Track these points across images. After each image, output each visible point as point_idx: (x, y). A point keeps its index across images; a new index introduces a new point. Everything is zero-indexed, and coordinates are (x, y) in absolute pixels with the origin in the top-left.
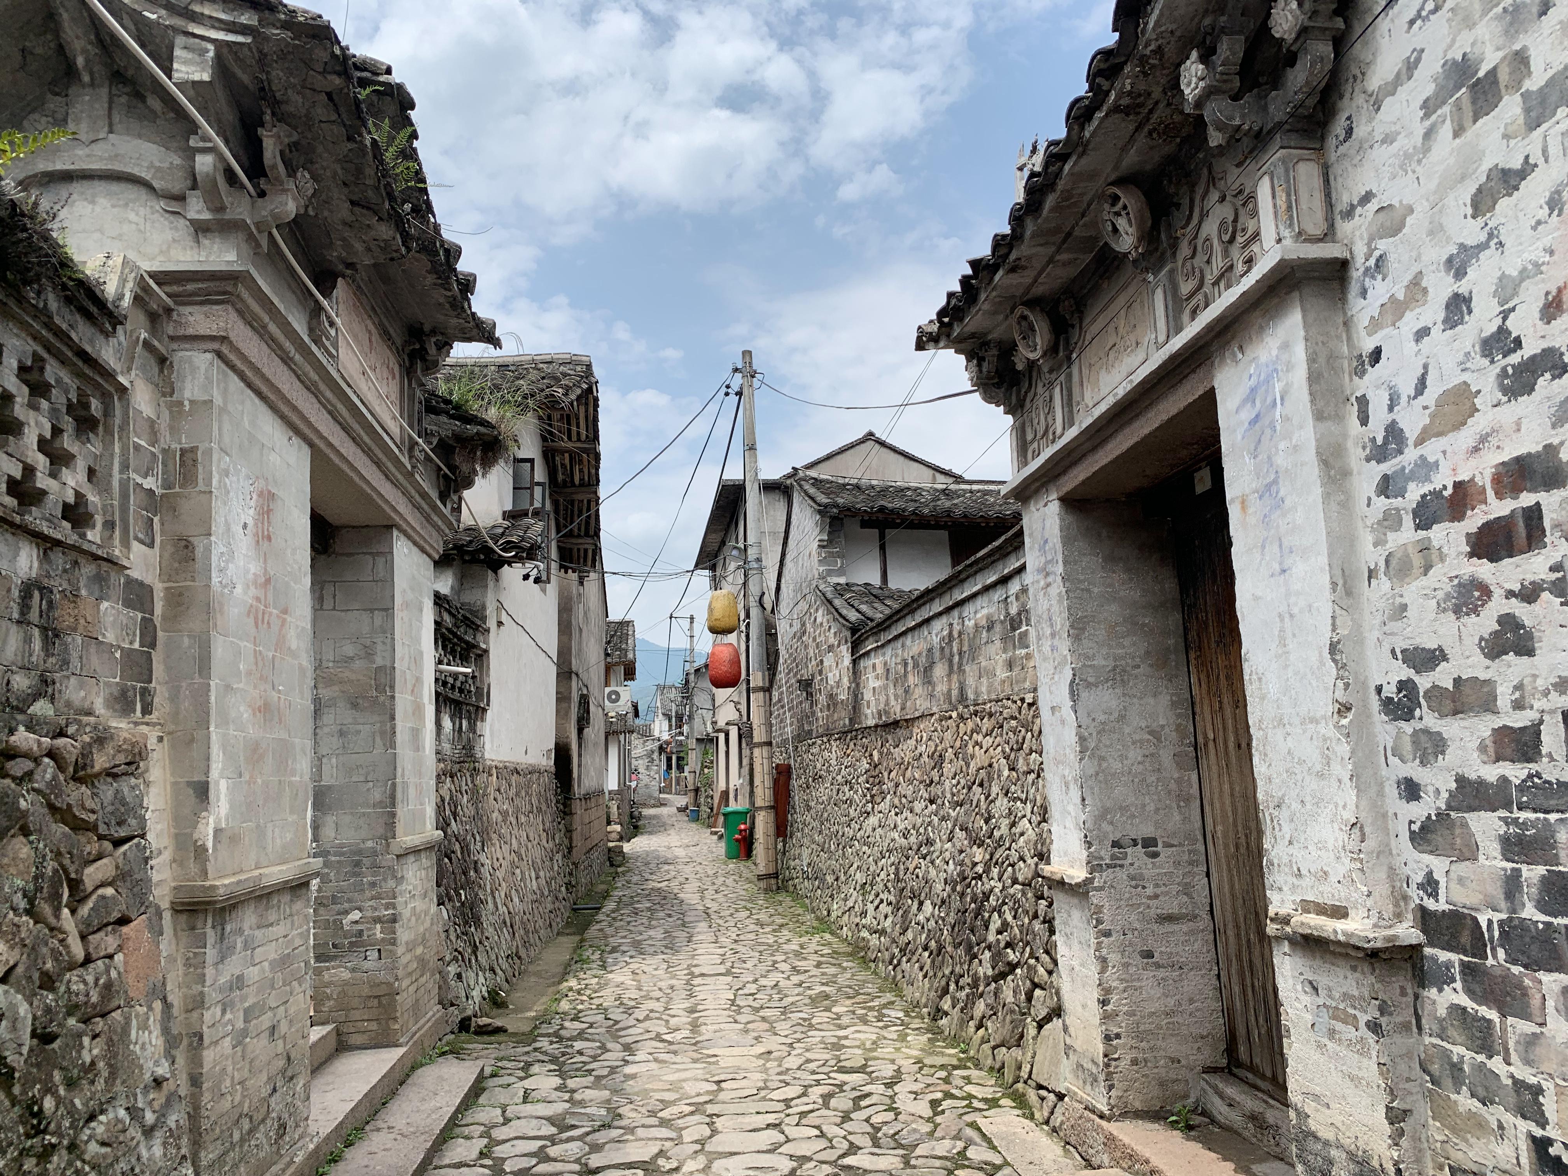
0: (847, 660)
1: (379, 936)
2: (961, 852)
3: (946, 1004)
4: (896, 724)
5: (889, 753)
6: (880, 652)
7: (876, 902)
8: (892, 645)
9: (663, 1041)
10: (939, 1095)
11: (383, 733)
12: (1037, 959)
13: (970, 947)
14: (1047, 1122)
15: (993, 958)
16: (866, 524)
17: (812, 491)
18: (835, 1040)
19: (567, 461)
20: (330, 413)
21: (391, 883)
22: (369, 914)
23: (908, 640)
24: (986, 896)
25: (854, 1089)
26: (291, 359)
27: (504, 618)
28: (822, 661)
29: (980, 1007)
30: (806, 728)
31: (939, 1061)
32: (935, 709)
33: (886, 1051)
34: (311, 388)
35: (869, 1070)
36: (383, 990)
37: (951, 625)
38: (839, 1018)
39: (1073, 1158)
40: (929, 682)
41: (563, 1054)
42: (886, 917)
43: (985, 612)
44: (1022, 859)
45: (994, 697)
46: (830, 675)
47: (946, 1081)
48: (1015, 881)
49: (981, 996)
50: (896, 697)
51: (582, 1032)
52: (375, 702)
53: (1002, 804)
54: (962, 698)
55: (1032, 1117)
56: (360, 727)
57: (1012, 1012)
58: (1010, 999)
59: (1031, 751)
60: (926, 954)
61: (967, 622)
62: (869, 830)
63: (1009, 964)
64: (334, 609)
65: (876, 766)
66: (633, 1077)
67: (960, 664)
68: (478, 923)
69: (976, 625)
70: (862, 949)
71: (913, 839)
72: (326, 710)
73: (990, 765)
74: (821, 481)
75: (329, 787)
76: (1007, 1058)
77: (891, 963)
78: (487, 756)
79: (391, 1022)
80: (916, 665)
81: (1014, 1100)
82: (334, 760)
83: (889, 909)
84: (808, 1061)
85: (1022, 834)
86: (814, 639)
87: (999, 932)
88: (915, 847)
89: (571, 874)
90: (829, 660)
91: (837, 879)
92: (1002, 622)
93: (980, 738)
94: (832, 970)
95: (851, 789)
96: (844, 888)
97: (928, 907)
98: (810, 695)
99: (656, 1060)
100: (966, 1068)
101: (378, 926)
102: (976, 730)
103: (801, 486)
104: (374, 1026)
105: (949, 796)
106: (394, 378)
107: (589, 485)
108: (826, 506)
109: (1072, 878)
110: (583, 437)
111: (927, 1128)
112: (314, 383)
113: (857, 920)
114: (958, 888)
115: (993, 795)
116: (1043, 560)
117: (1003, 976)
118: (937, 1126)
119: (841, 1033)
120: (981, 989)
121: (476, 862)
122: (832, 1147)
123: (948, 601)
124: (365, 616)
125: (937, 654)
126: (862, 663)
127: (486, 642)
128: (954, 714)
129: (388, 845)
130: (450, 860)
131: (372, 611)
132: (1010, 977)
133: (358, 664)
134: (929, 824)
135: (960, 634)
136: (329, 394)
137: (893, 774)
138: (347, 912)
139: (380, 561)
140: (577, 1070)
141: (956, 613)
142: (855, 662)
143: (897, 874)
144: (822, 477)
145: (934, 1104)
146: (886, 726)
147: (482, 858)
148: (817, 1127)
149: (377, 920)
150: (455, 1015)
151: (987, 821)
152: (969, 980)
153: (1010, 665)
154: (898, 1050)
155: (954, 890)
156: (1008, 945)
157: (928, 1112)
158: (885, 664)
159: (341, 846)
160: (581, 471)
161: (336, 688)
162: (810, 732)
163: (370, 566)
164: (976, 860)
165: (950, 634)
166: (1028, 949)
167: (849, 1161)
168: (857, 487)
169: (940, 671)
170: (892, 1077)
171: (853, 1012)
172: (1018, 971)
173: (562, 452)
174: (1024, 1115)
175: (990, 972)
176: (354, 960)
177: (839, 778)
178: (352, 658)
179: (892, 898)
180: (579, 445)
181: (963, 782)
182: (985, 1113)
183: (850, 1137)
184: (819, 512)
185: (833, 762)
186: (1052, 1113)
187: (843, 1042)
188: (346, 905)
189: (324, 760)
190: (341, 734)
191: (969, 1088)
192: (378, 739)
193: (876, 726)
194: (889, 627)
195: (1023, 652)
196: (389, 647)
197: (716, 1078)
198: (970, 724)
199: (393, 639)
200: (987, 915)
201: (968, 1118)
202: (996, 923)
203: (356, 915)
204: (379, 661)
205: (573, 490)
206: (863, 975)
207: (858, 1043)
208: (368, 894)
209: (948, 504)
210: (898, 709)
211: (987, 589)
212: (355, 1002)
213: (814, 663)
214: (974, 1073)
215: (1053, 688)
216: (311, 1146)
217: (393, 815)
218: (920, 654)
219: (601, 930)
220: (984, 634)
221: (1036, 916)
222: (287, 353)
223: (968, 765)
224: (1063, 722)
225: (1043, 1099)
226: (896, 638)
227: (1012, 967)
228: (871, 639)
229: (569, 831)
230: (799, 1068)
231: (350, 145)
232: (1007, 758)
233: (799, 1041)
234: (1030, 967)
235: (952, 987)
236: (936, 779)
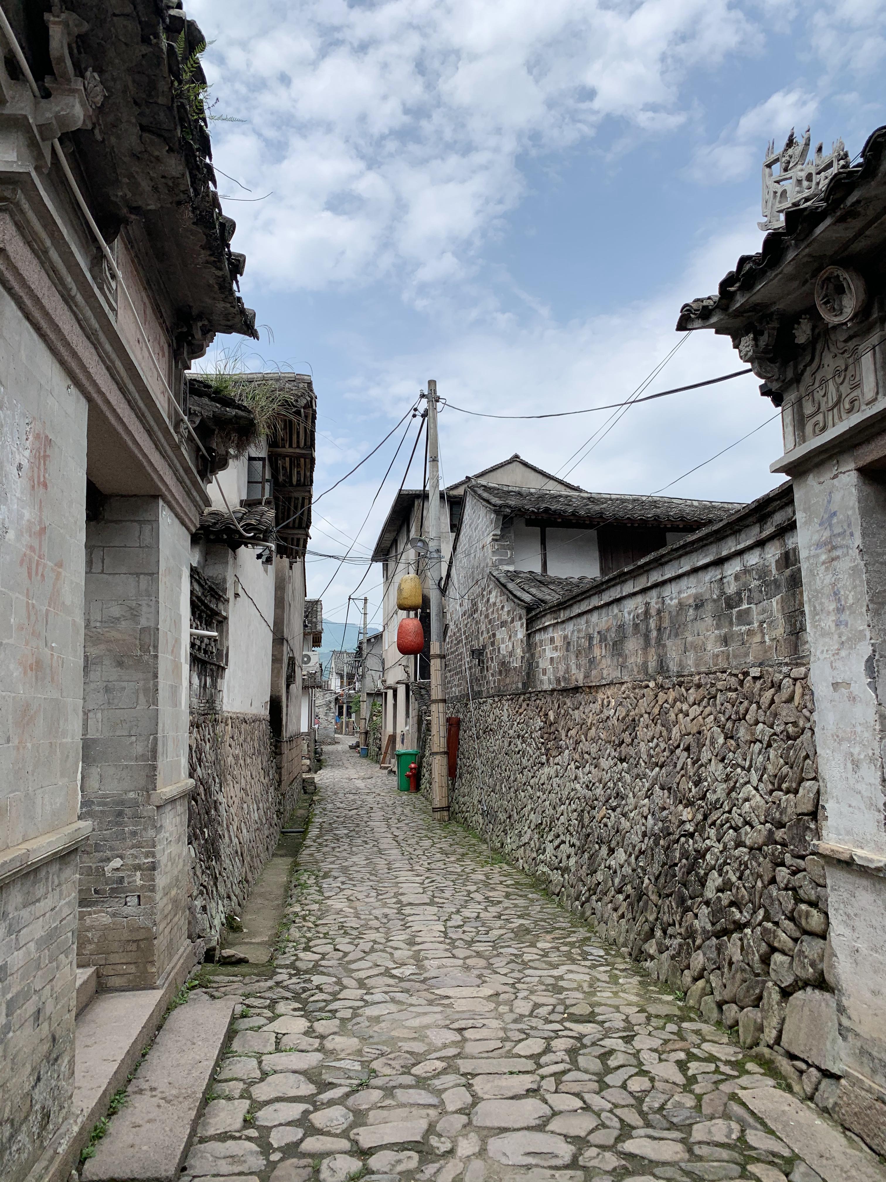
0: (521, 634)
1: (139, 883)
2: (664, 809)
3: (651, 948)
4: (576, 689)
5: (567, 713)
6: (559, 627)
7: (556, 843)
8: (574, 621)
9: (393, 976)
10: (682, 1056)
11: (146, 690)
12: (776, 924)
13: (682, 901)
14: (811, 1098)
15: (713, 913)
16: (530, 523)
17: (485, 495)
18: (551, 981)
19: (287, 465)
20: (108, 368)
21: (151, 833)
22: (130, 862)
23: (594, 618)
24: (701, 854)
25: (594, 1044)
26: (73, 298)
27: (240, 591)
28: (494, 635)
29: (698, 960)
30: (476, 688)
31: (664, 1010)
32: (626, 679)
33: (604, 995)
34: (90, 336)
35: (600, 1018)
36: (142, 935)
37: (647, 604)
38: (546, 955)
39: (861, 1150)
40: (620, 655)
41: (305, 990)
42: (569, 857)
43: (693, 591)
44: (747, 823)
45: (703, 669)
46: (503, 646)
47: (680, 1035)
48: (739, 844)
49: (699, 948)
50: (579, 667)
51: (317, 965)
52: (139, 660)
53: (716, 769)
54: (662, 668)
55: (789, 1089)
56: (125, 684)
57: (743, 970)
58: (737, 957)
59: (757, 723)
60: (621, 897)
61: (668, 601)
62: (544, 778)
63: (735, 922)
64: (102, 572)
65: (551, 724)
66: (377, 1020)
67: (659, 639)
68: (218, 857)
69: (680, 603)
70: (543, 882)
71: (599, 791)
72: (94, 667)
73: (699, 733)
74: (490, 488)
75: (94, 741)
76: (741, 1016)
77: (577, 899)
78: (225, 708)
79: (149, 966)
80: (603, 638)
81: (760, 1065)
82: (99, 715)
83: (572, 851)
84: (537, 1006)
85: (747, 800)
86: (487, 616)
87: (719, 890)
88: (602, 799)
89: (280, 803)
90: (501, 634)
91: (510, 817)
92: (714, 601)
93: (685, 707)
94: (521, 902)
95: (524, 742)
96: (517, 826)
97: (621, 855)
98: (481, 662)
99: (393, 1000)
100: (691, 1020)
101: (138, 873)
102: (683, 699)
103: (475, 492)
104: (132, 969)
105: (644, 757)
106: (163, 356)
107: (304, 485)
108: (501, 506)
109: (871, 861)
110: (302, 444)
111: (689, 1101)
112: (95, 333)
113: (534, 855)
114: (662, 842)
115: (704, 760)
116: (827, 534)
117: (726, 932)
118: (699, 1098)
119: (556, 973)
120: (698, 942)
121: (215, 802)
122: (604, 1126)
123: (642, 582)
124: (132, 580)
125: (630, 630)
126: (538, 637)
127: (226, 611)
128: (652, 684)
129: (149, 796)
130: (196, 802)
131: (138, 575)
132: (736, 936)
133: (124, 624)
134: (619, 780)
135: (659, 612)
136: (108, 347)
137: (572, 733)
138: (108, 860)
139: (147, 528)
140: (321, 1010)
141: (654, 593)
142: (529, 636)
143: (581, 821)
144: (491, 485)
145: (682, 1066)
146: (564, 690)
147: (220, 798)
148: (578, 1095)
149: (138, 867)
150: (201, 946)
151: (696, 784)
152: (683, 930)
153: (725, 640)
154: (616, 994)
155: (656, 843)
156: (732, 904)
157: (680, 1079)
158: (565, 637)
159: (105, 796)
160: (298, 473)
161: (102, 647)
162: (480, 693)
163: (137, 534)
164: (684, 818)
165: (647, 613)
166: (761, 912)
167: (629, 1146)
168: (519, 494)
169: (632, 645)
170: (625, 1030)
171: (558, 949)
172: (748, 931)
173: (284, 457)
174: (778, 1086)
175: (709, 927)
176: (115, 906)
177: (511, 732)
178: (118, 619)
179: (574, 840)
180: (298, 451)
181: (663, 745)
182: (738, 1081)
183: (618, 1111)
184: (495, 511)
185: (505, 718)
186: (816, 1089)
187: (561, 983)
188: (108, 853)
189: (91, 715)
190: (107, 690)
191: (706, 1046)
192: (141, 696)
193: (553, 691)
194: (571, 606)
195: (744, 628)
196: (153, 609)
197: (456, 1025)
198: (672, 695)
199: (157, 602)
200: (702, 872)
201: (726, 1088)
202: (715, 880)
203: (117, 863)
204: (144, 622)
205: (291, 489)
206: (551, 908)
207: (575, 985)
208: (129, 843)
209: (597, 508)
210: (581, 677)
211: (695, 571)
212: (115, 946)
213: (485, 635)
214: (706, 1028)
215: (838, 664)
216: (76, 1129)
217: (154, 768)
218: (608, 630)
219: (311, 855)
220: (691, 612)
221: (773, 881)
222: (69, 290)
223: (670, 731)
224: (853, 699)
225: (801, 1072)
226: (579, 615)
227: (740, 927)
228: (549, 616)
229: (279, 768)
230: (531, 1015)
231: (145, 49)
232: (723, 727)
233: (519, 981)
234: (765, 930)
235: (658, 933)
236: (628, 740)
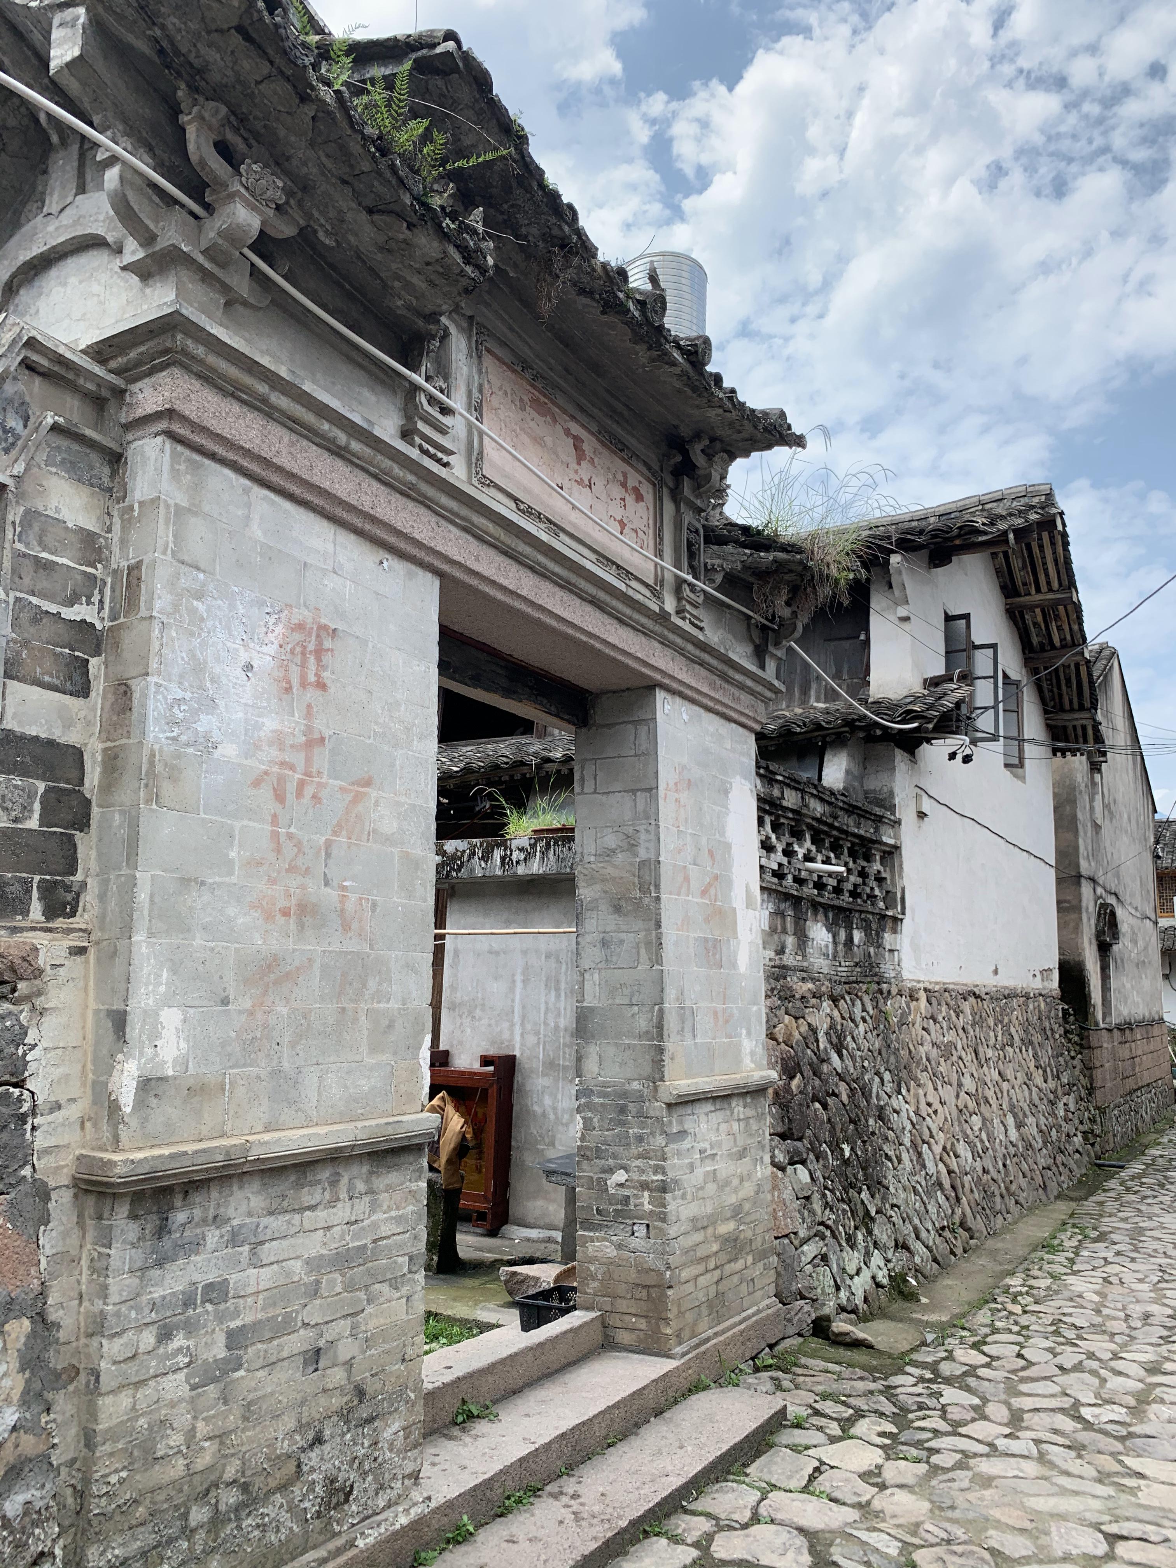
1: (648, 1207)
9: (1079, 1418)
11: (648, 944)
19: (1040, 619)
20: (465, 529)
21: (660, 1140)
22: (635, 1176)
26: (346, 448)
27: (927, 805)
34: (407, 492)
36: (650, 1280)
41: (921, 1407)
51: (972, 1372)
52: (638, 904)
56: (623, 936)
64: (595, 792)
66: (987, 1481)
68: (877, 1186)
72: (588, 914)
75: (592, 1010)
78: (906, 975)
79: (662, 1324)
82: (596, 976)
89: (1092, 1121)
99: (1042, 1458)
101: (646, 1194)
104: (642, 1324)
106: (639, 498)
107: (1074, 645)
110: (1055, 585)
112: (412, 486)
121: (881, 1109)
124: (627, 798)
127: (897, 837)
129: (656, 1088)
130: (822, 1105)
131: (634, 792)
133: (620, 858)
138: (611, 1171)
139: (643, 730)
140: (917, 1444)
147: (897, 1102)
149: (645, 1186)
150: (805, 1312)
159: (605, 1085)
160: (1059, 628)
161: (598, 887)
163: (632, 738)
173: (1032, 608)
176: (620, 1235)
178: (614, 851)
180: (1051, 596)
188: (611, 1162)
189: (587, 976)
190: (605, 944)
192: (643, 951)
196: (652, 836)
197: (1113, 1529)
199: (658, 826)
203: (620, 1176)
204: (643, 854)
205: (1052, 653)
208: (634, 1151)
212: (622, 1289)
217: (661, 1050)
219: (1101, 1204)
222: (333, 441)
229: (1088, 1069)
231: (309, 110)
